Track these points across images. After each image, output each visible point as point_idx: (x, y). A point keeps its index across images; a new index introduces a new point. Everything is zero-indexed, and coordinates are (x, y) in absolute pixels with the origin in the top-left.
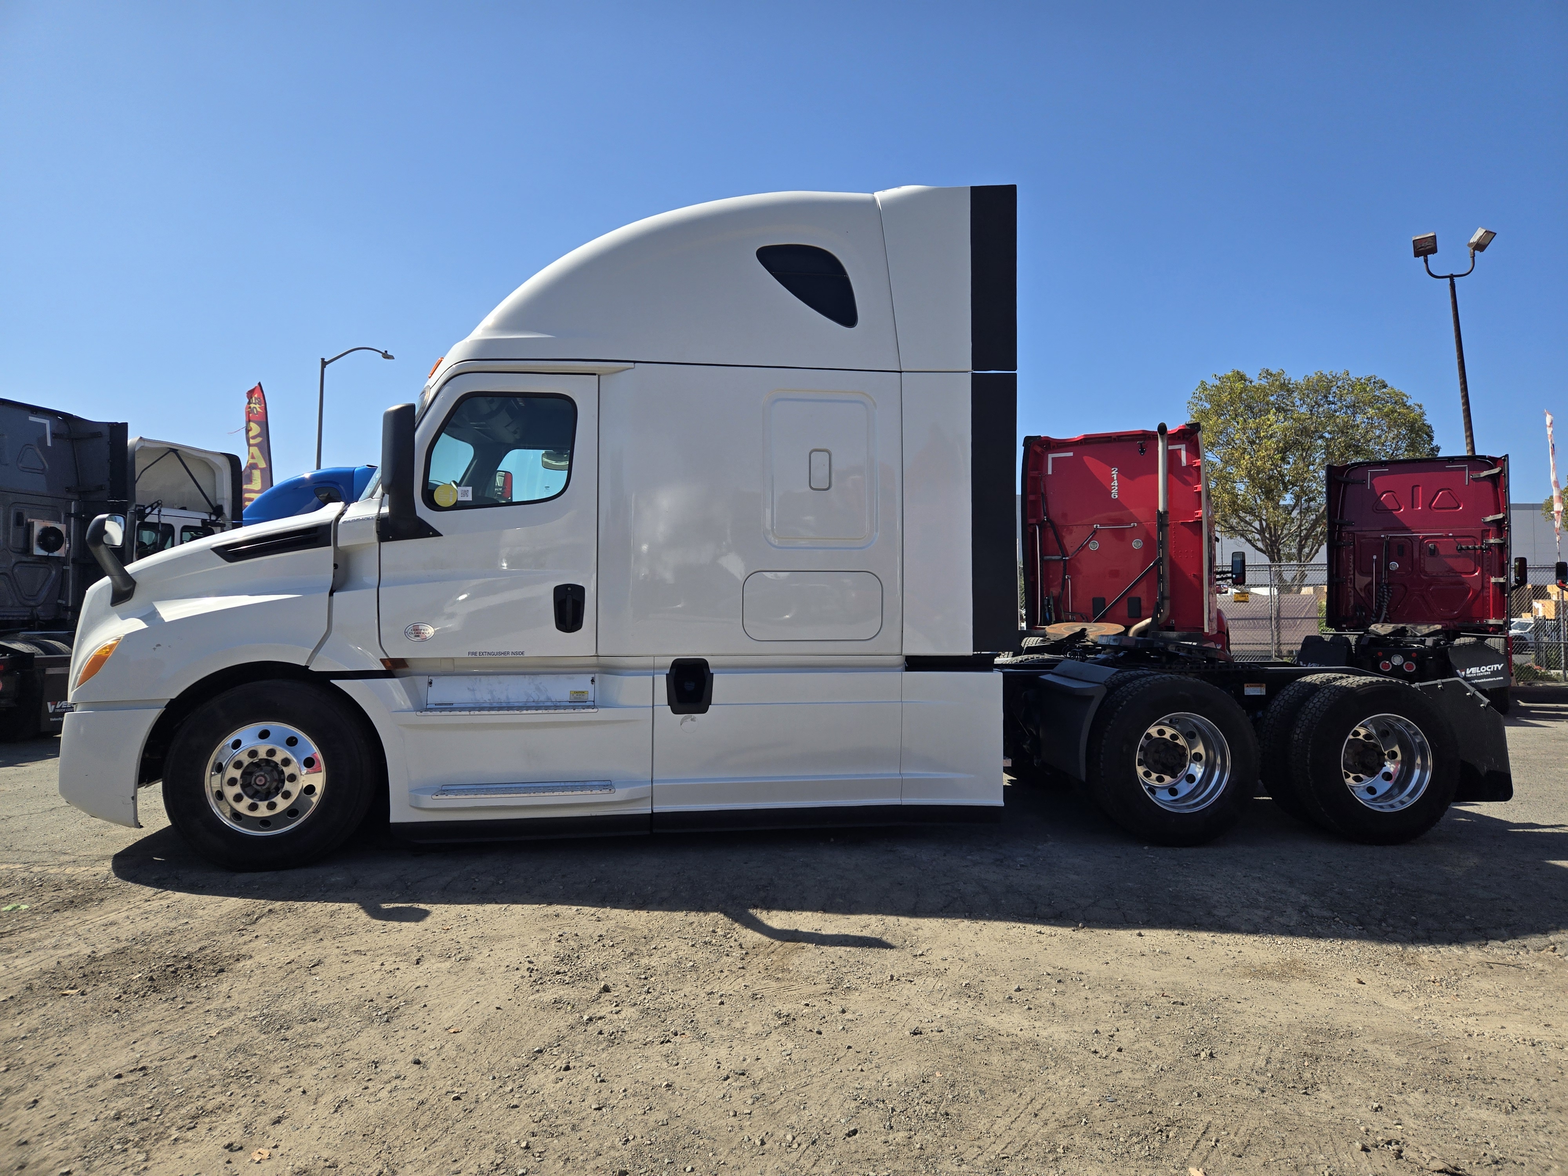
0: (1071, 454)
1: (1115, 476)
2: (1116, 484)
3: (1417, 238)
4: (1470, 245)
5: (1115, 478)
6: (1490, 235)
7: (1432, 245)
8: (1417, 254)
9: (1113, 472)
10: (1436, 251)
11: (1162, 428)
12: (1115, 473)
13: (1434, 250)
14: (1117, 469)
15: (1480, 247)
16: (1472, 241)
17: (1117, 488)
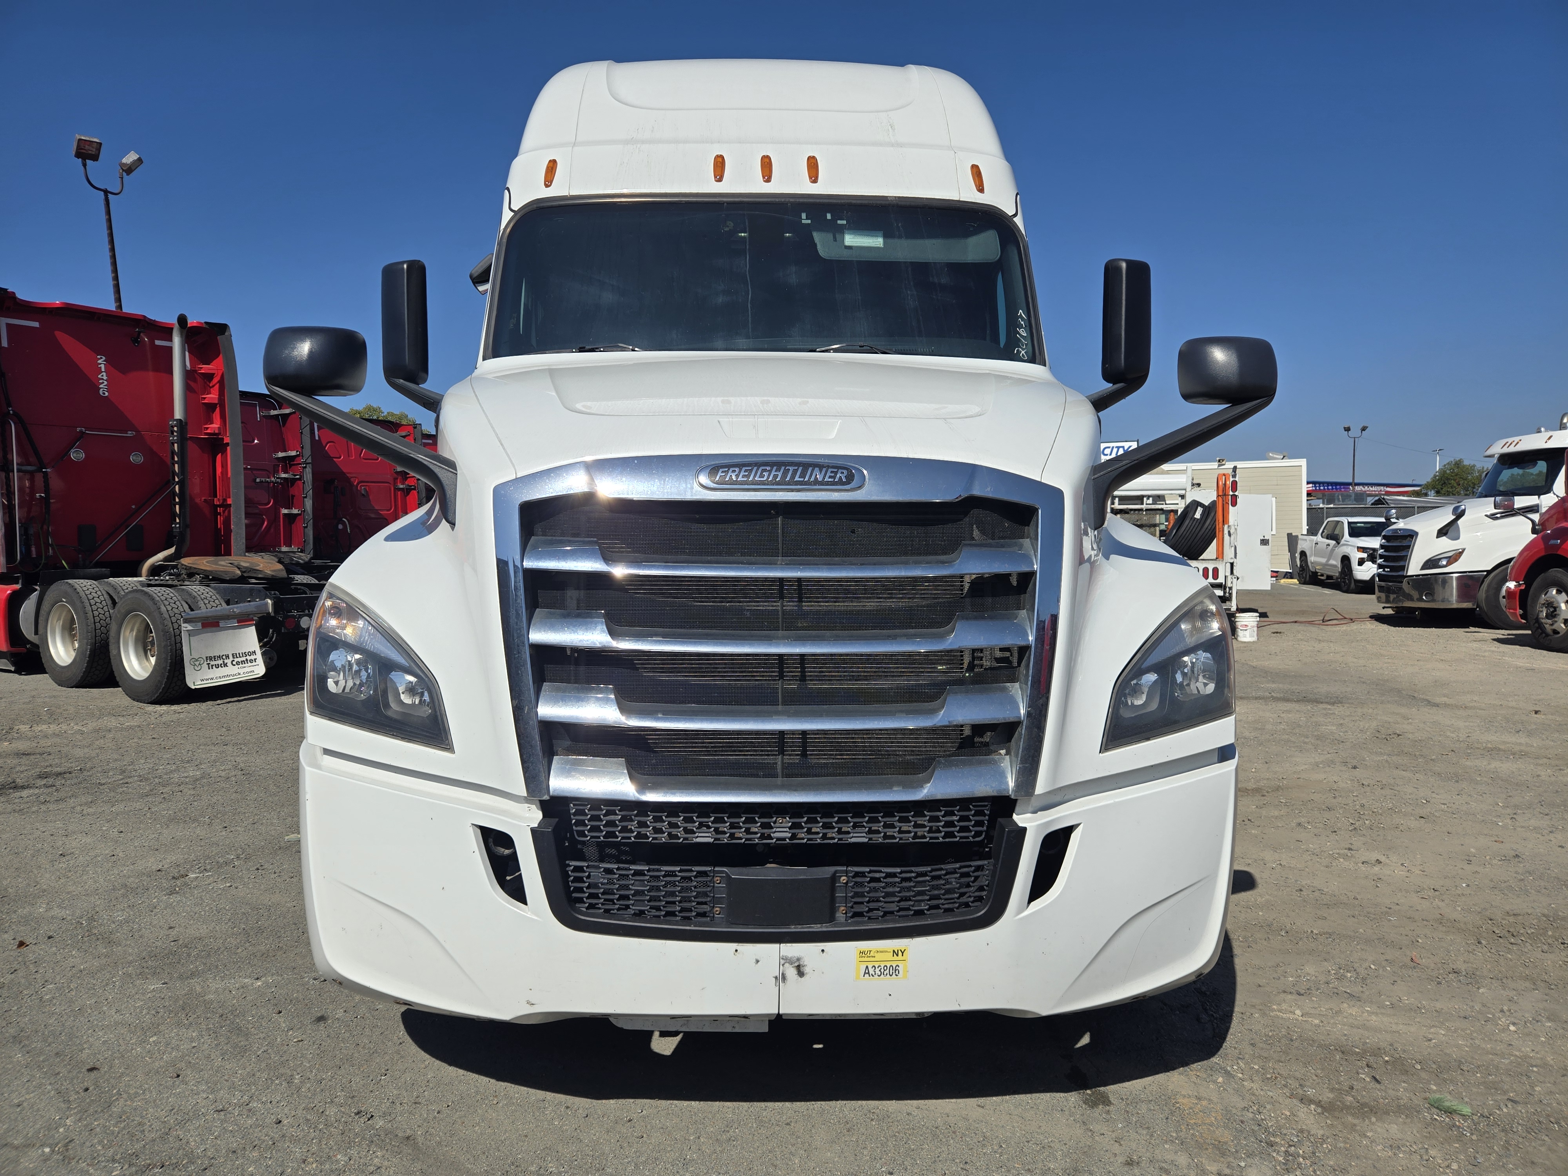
0: (36, 324)
1: (103, 366)
2: (105, 378)
3: (83, 138)
4: (122, 165)
5: (103, 370)
6: (140, 161)
7: (93, 151)
8: (78, 155)
9: (99, 361)
10: (97, 160)
11: (182, 320)
12: (102, 362)
13: (95, 158)
14: (104, 358)
15: (129, 170)
16: (124, 161)
17: (106, 383)
